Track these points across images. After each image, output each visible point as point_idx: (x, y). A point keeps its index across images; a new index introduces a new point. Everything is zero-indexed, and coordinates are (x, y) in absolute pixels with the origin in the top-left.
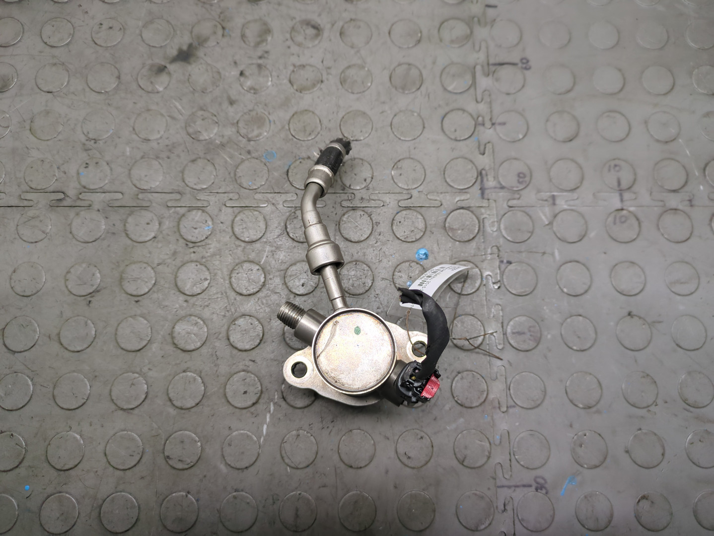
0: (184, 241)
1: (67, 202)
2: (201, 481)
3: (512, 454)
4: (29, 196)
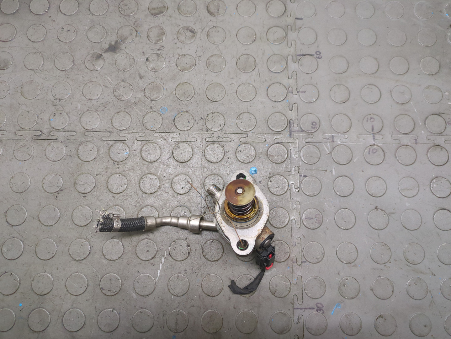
0: (113, 161)
1: (43, 137)
2: (121, 302)
3: (303, 290)
4: (20, 133)
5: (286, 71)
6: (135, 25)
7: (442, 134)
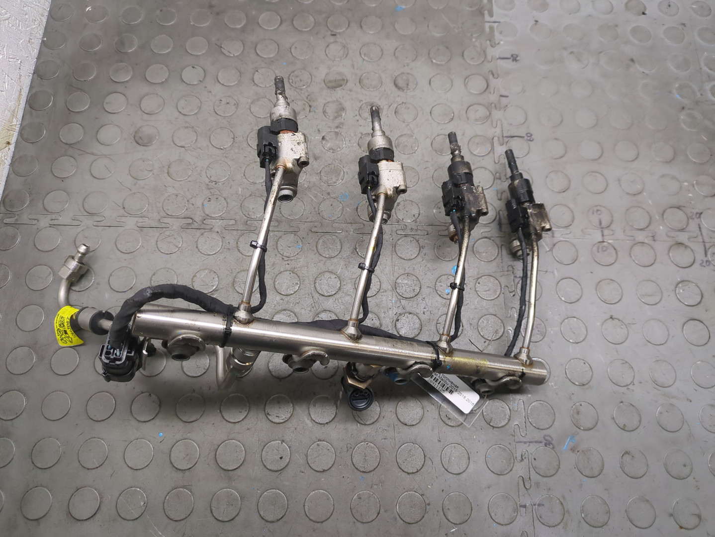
0: (281, 256)
1: (195, 225)
3: (526, 418)
4: (166, 220)
5: (491, 154)
6: (308, 99)
7: (684, 230)
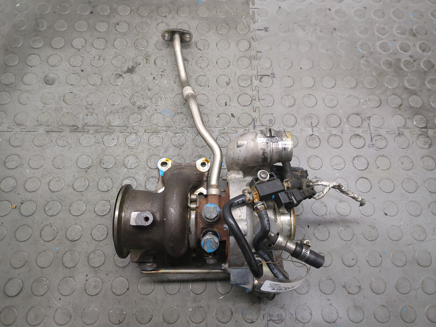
0: (128, 146)
1: (79, 130)
4: (61, 127)
5: (251, 86)
6: (146, 56)
7: (360, 127)
